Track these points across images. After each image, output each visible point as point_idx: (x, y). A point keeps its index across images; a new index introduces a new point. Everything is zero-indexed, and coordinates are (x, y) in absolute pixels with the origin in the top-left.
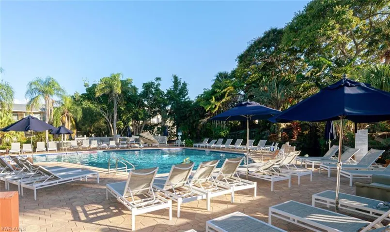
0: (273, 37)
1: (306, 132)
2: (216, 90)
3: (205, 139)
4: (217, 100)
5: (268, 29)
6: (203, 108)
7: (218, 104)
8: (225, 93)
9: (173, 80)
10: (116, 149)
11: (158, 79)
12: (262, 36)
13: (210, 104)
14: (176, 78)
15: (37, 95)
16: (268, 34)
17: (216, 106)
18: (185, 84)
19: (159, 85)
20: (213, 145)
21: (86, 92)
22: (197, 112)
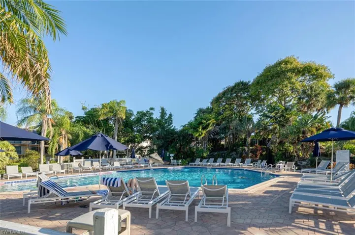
0: (242, 87)
1: (264, 153)
2: (202, 121)
3: (197, 159)
4: (203, 129)
5: (238, 81)
6: (192, 135)
7: (204, 132)
8: (209, 124)
9: (161, 111)
10: (121, 170)
11: (152, 109)
12: (234, 85)
13: (197, 131)
14: (163, 109)
15: (32, 114)
16: (238, 85)
17: (202, 133)
18: (171, 115)
19: (152, 114)
20: (205, 164)
21: (85, 116)
22: (184, 137)
